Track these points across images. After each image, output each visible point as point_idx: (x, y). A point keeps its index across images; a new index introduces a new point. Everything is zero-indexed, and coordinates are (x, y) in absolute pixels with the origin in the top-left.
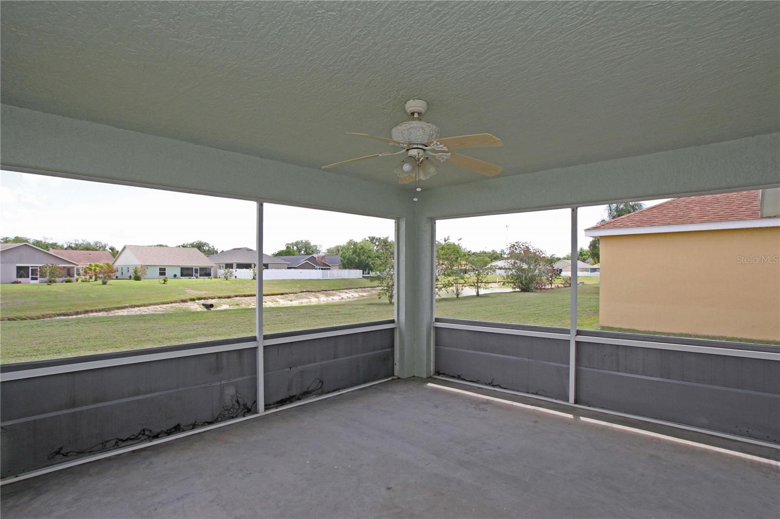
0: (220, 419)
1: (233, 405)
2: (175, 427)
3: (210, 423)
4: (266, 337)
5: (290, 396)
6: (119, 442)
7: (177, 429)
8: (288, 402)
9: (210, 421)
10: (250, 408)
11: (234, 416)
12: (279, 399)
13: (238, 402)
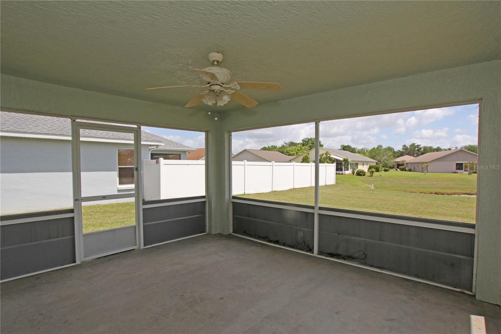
0: (295, 247)
1: (301, 242)
2: (277, 241)
3: (291, 247)
4: (321, 208)
5: (337, 253)
6: (260, 238)
7: (277, 242)
8: (336, 257)
9: (291, 245)
10: (311, 249)
11: (302, 249)
12: (329, 252)
13: (304, 242)
